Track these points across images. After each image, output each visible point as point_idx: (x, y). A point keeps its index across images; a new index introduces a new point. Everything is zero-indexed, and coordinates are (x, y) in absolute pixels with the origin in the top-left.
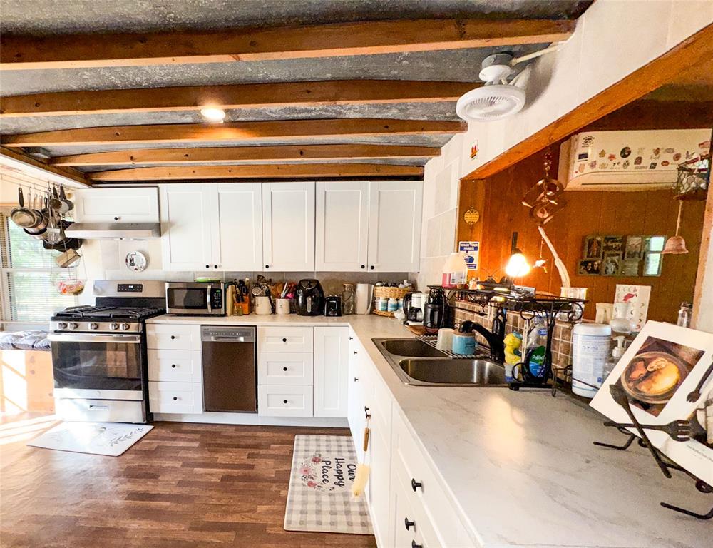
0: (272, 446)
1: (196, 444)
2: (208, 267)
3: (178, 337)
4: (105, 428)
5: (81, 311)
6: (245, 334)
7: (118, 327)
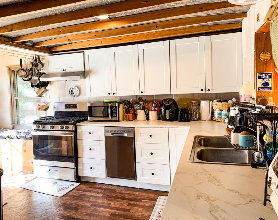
0: (143, 200)
1: (100, 195)
2: (109, 94)
3: (93, 133)
4: (56, 182)
5: (47, 119)
6: (128, 132)
7: (63, 128)
